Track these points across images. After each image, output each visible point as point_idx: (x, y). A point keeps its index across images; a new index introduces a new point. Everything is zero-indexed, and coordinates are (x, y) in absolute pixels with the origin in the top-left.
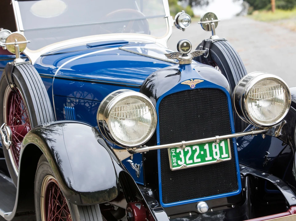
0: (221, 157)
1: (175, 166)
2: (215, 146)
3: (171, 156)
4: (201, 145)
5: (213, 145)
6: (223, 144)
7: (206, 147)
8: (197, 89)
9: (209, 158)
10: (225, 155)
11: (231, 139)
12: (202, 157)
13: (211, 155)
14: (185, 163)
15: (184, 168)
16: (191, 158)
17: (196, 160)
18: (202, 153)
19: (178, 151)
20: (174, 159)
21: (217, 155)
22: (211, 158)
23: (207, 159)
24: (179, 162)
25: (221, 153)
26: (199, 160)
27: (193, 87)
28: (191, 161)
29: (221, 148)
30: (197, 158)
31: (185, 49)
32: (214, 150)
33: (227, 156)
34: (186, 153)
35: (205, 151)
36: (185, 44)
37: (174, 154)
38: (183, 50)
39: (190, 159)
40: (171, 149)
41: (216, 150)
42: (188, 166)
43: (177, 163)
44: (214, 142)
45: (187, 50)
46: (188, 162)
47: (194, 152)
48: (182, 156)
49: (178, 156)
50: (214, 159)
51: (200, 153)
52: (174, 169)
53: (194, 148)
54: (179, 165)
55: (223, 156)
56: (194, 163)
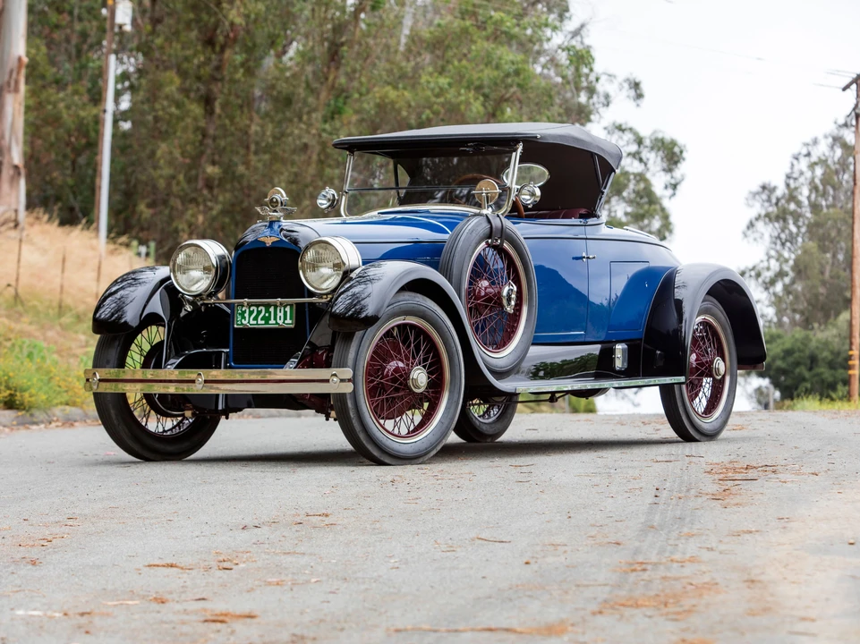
0: (284, 323)
1: (239, 325)
2: (280, 310)
3: (237, 314)
4: (267, 306)
5: (279, 308)
6: (288, 309)
7: (272, 309)
8: (272, 247)
9: (272, 321)
10: (288, 321)
11: (298, 304)
12: (267, 319)
13: (275, 319)
14: (249, 322)
15: (247, 327)
16: (256, 319)
17: (260, 322)
18: (267, 315)
19: (244, 309)
20: (239, 318)
21: (280, 319)
22: (274, 322)
23: (270, 322)
24: (243, 320)
25: (285, 319)
26: (263, 322)
27: (268, 245)
28: (255, 322)
29: (285, 313)
30: (261, 319)
32: (279, 314)
33: (290, 322)
34: (251, 313)
35: (270, 313)
37: (240, 311)
39: (254, 320)
40: (237, 306)
42: (251, 326)
43: (241, 321)
44: (279, 305)
46: (252, 322)
47: (259, 312)
48: (247, 315)
49: (243, 314)
50: (277, 323)
51: (265, 314)
52: (237, 327)
53: (260, 309)
54: (242, 324)
55: (286, 322)
56: (257, 324)
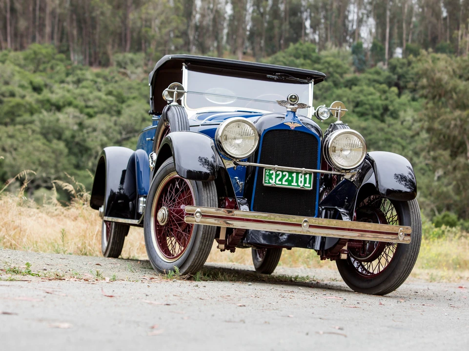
0: (304, 185)
1: (267, 183)
2: (301, 176)
3: (265, 175)
4: (291, 173)
5: (300, 175)
6: (307, 176)
7: (294, 175)
8: (295, 131)
9: (294, 184)
10: (307, 185)
11: (315, 173)
12: (290, 182)
13: (297, 182)
14: (275, 182)
15: (274, 186)
16: (281, 180)
17: (284, 183)
18: (290, 178)
19: (271, 172)
20: (267, 178)
21: (301, 183)
22: (296, 184)
23: (292, 184)
24: (270, 180)
25: (305, 183)
26: (287, 183)
27: (292, 128)
28: (280, 183)
29: (305, 179)
30: (285, 181)
31: (293, 100)
32: (300, 179)
33: (309, 186)
34: (277, 176)
35: (292, 178)
36: (294, 97)
37: (267, 173)
38: (291, 101)
39: (279, 181)
40: (266, 169)
41: (301, 179)
42: (277, 185)
43: (269, 181)
44: (300, 173)
45: (294, 101)
46: (277, 182)
47: (284, 176)
48: (274, 177)
49: (270, 176)
50: (298, 185)
51: (288, 178)
52: (265, 184)
53: (284, 173)
54: (269, 183)
55: (306, 185)
56: (282, 184)
